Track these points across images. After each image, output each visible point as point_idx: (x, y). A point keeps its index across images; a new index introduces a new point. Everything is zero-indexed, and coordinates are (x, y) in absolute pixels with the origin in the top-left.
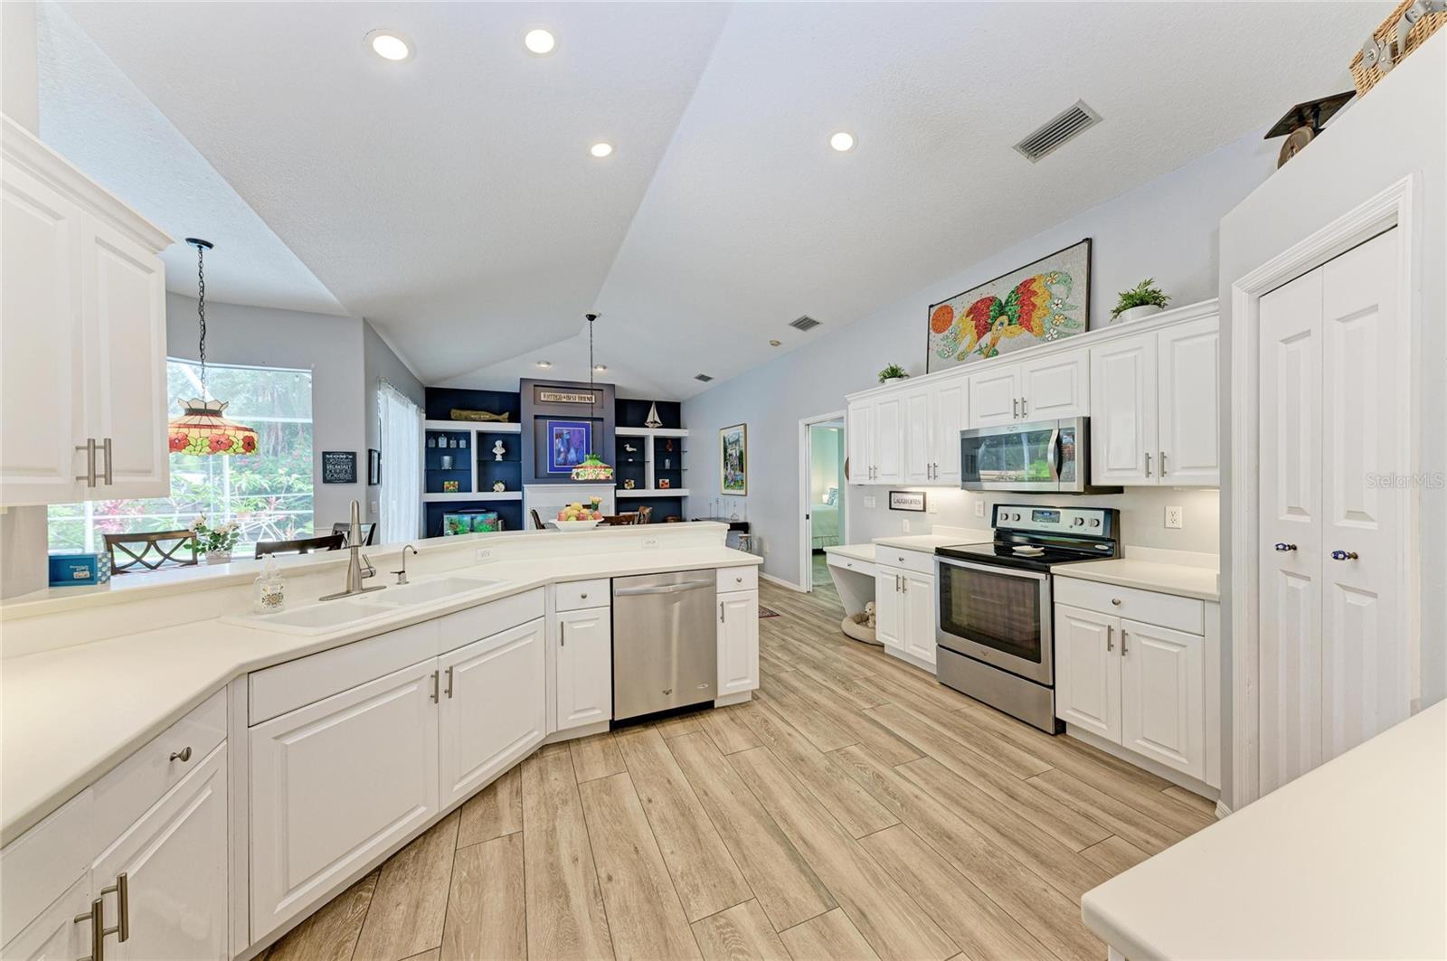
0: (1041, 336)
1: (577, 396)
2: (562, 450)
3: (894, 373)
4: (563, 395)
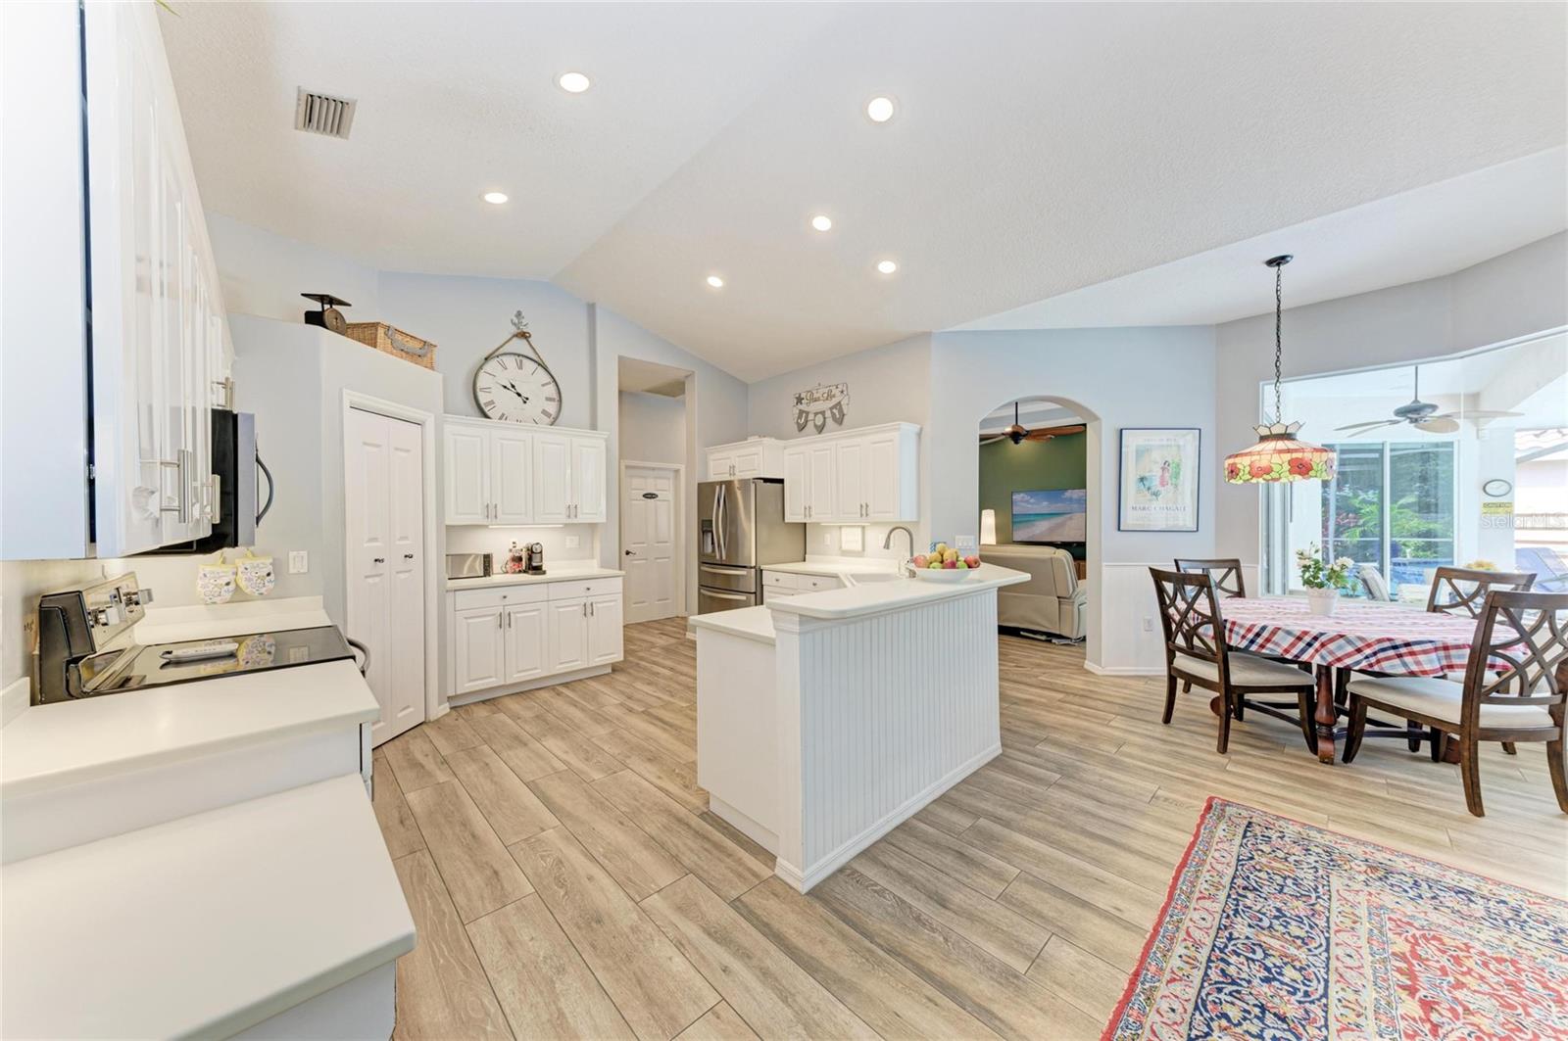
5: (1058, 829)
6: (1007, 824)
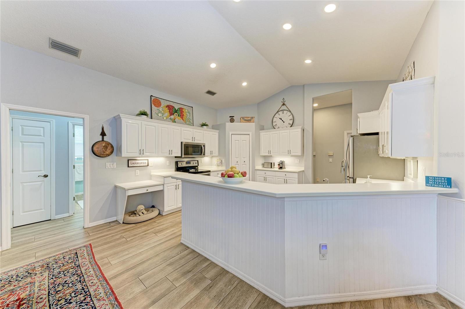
0: (186, 123)
3: (144, 114)
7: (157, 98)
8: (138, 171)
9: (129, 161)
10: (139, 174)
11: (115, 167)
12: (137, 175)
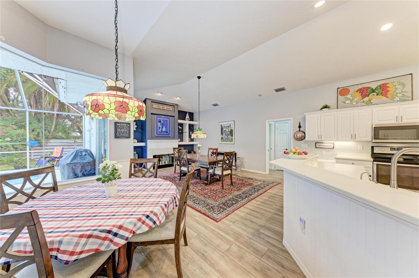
0: (392, 100)
1: (166, 107)
2: (161, 127)
3: (326, 107)
4: (161, 106)
5: (264, 213)
6: (276, 214)
7: (345, 88)
8: (324, 151)
9: (317, 144)
10: (325, 154)
11: (307, 147)
12: (323, 154)
